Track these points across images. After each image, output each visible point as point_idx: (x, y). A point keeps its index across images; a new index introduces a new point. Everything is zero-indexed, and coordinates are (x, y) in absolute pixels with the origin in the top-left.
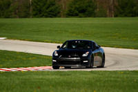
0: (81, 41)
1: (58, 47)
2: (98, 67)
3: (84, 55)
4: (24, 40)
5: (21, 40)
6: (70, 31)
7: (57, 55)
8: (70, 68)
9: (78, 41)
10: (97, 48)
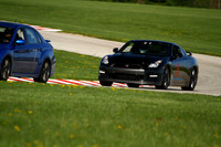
1: (115, 50)
4: (89, 36)
5: (84, 35)
6: (159, 26)
7: (107, 62)
9: (148, 42)
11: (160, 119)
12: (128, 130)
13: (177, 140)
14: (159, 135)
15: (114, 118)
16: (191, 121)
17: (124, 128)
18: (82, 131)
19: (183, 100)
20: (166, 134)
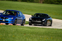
0: (42, 14)
1: (32, 16)
2: (49, 26)
3: (43, 20)
8: (36, 25)
9: (41, 14)
10: (49, 17)
11: (25, 34)
12: (16, 37)
13: (30, 40)
14: (25, 38)
15: (12, 34)
16: (34, 35)
17: (15, 36)
18: (3, 37)
19: (32, 29)
20: (27, 38)
